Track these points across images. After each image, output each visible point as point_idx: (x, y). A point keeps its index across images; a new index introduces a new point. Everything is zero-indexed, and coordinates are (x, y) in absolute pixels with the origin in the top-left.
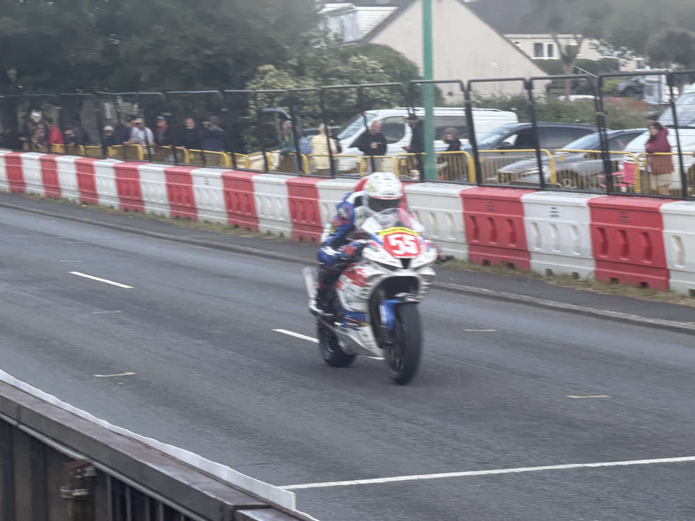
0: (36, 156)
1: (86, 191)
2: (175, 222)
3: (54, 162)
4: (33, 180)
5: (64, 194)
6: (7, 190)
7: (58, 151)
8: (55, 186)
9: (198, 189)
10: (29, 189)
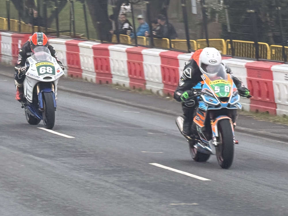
0: (123, 48)
1: (170, 83)
2: (255, 116)
3: (140, 54)
4: (119, 71)
5: (148, 86)
6: (94, 80)
7: (145, 44)
8: (140, 77)
9: (278, 85)
10: (115, 80)
